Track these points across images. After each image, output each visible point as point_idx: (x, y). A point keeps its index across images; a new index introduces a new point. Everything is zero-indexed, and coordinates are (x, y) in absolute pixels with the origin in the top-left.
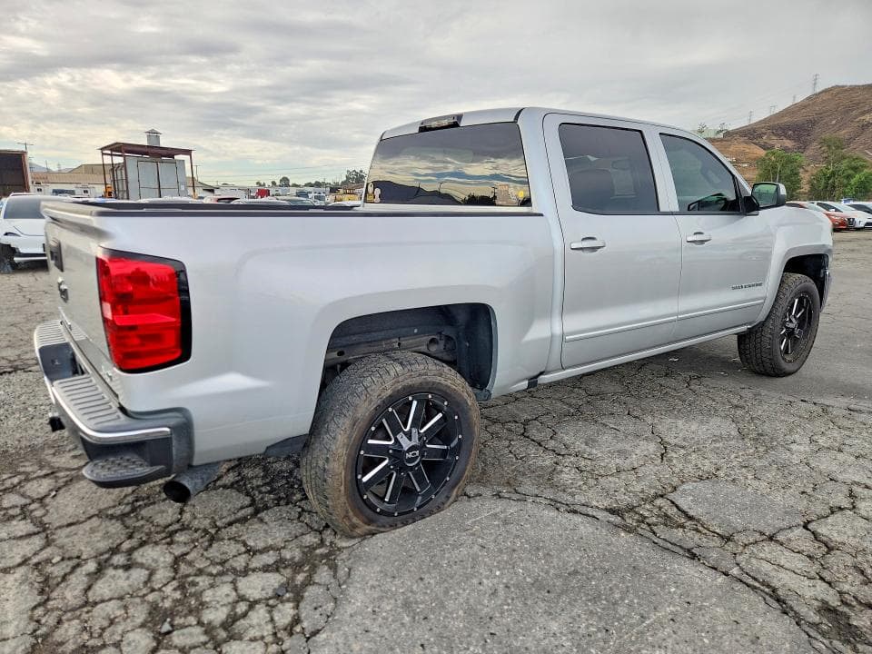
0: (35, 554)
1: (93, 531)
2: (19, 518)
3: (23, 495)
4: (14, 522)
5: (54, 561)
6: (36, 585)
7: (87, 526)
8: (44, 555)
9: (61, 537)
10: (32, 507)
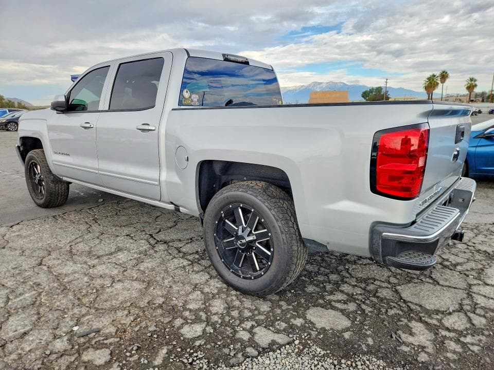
0: (479, 285)
1: (446, 280)
2: (479, 306)
3: (470, 320)
4: (483, 305)
5: (473, 277)
6: (484, 274)
7: (447, 284)
8: (475, 282)
9: (463, 285)
10: (468, 308)
